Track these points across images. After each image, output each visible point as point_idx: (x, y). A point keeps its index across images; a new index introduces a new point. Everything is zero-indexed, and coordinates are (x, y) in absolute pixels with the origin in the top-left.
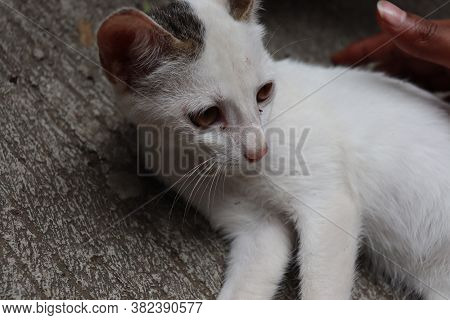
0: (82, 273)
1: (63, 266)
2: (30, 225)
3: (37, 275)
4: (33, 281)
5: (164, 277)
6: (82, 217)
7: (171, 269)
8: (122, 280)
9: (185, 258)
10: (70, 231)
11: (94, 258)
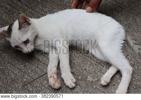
0: (23, 69)
1: (19, 69)
2: (11, 64)
3: (15, 72)
4: (15, 73)
5: (38, 65)
6: (20, 59)
7: (38, 63)
8: (30, 68)
9: (41, 60)
10: (19, 63)
11: (24, 66)
